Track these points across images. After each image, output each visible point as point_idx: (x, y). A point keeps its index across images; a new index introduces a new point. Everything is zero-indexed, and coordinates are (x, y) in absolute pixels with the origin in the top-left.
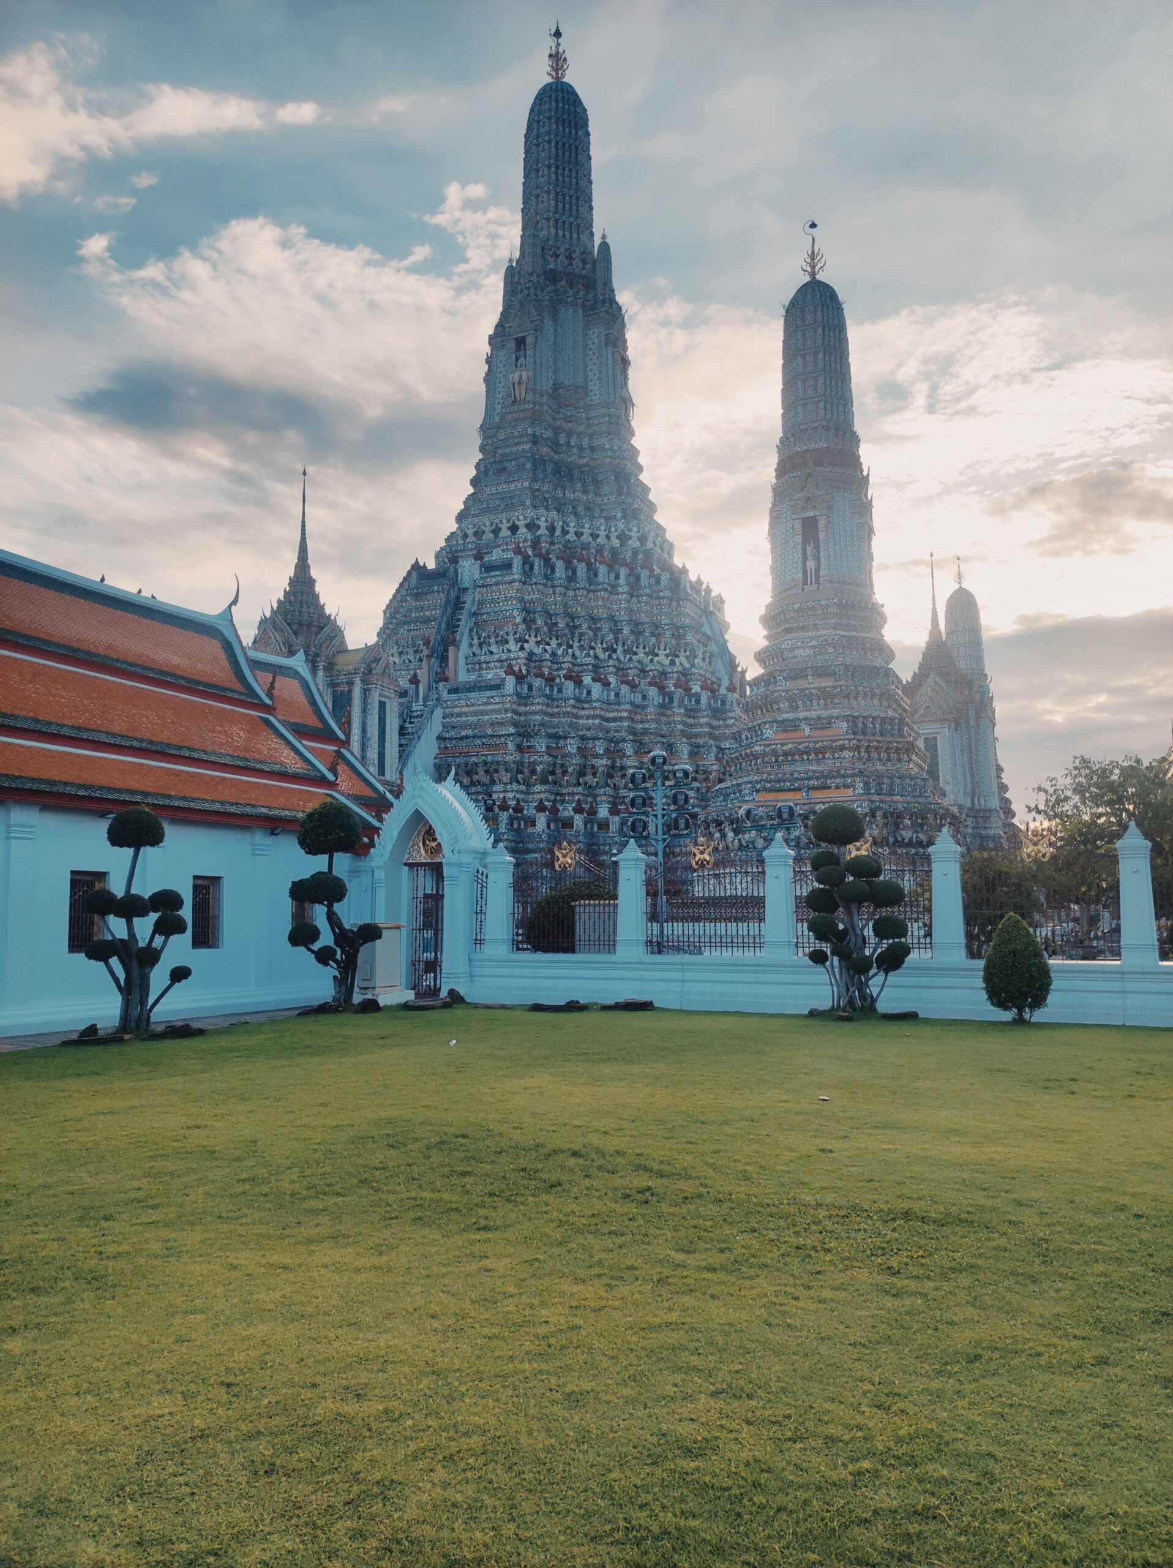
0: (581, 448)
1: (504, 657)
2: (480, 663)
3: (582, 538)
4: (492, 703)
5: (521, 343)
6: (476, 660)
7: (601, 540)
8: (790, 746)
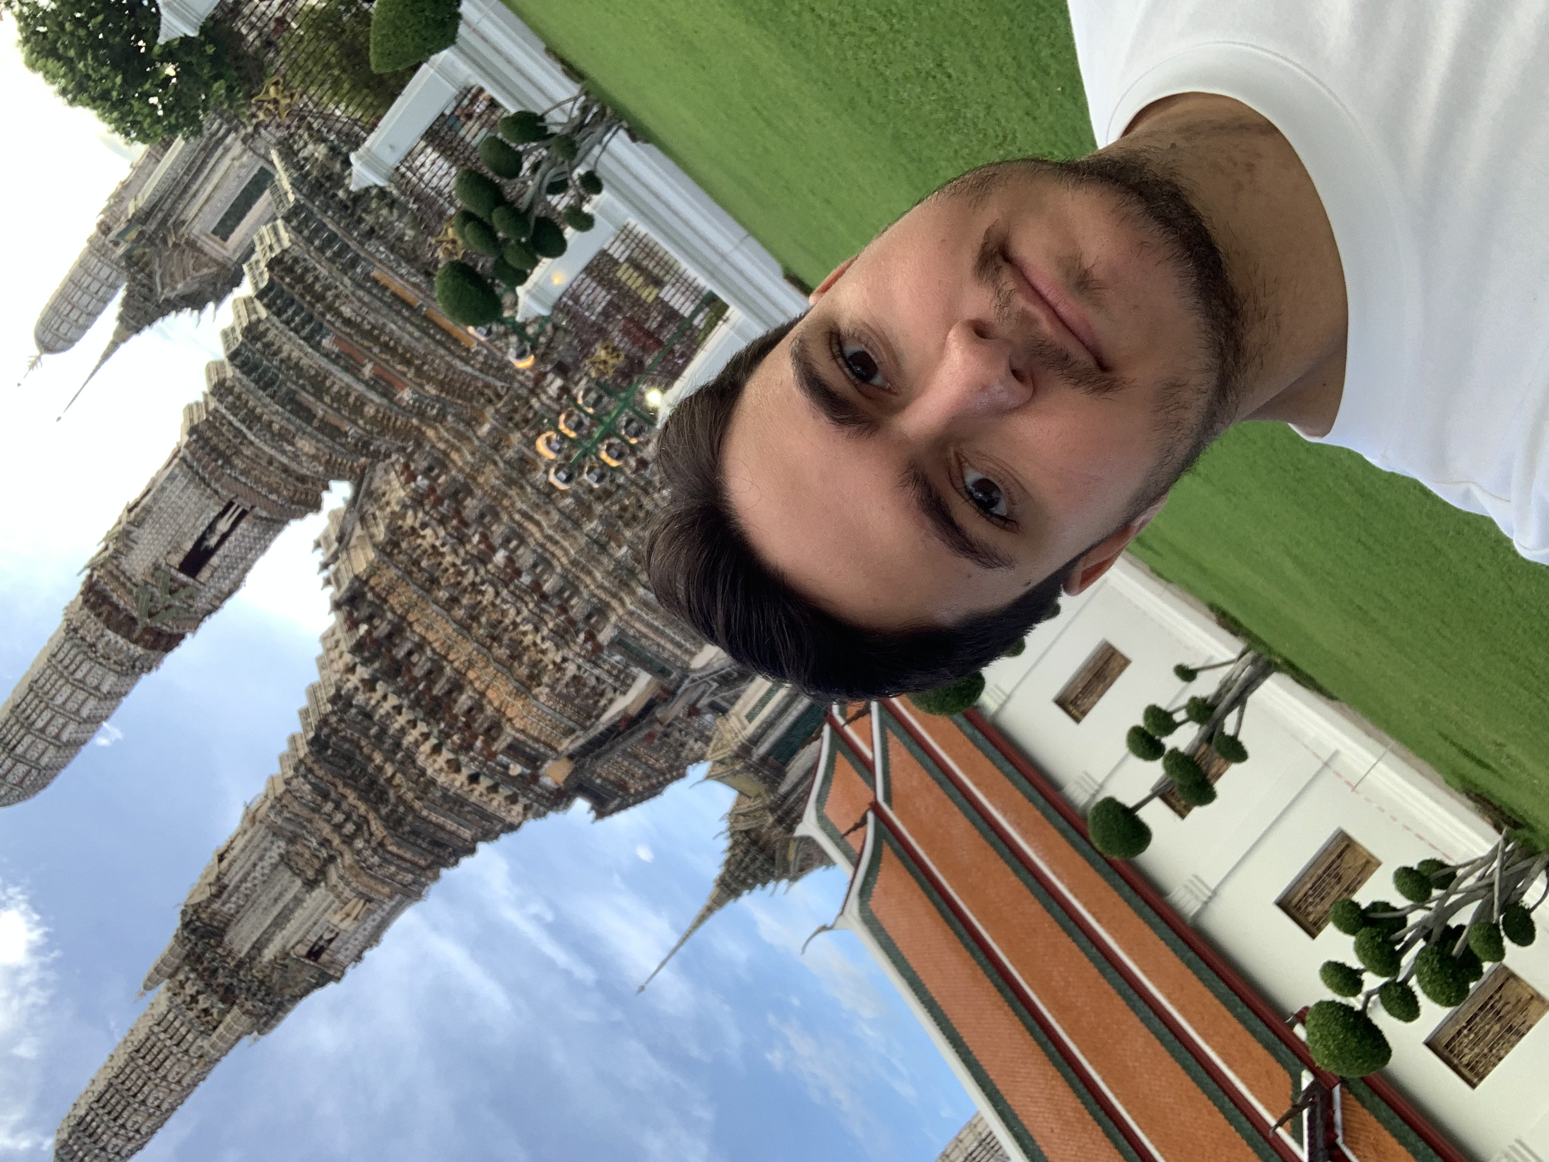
0: (337, 806)
1: (587, 666)
2: (617, 678)
3: (411, 717)
4: (639, 632)
5: (315, 953)
6: (617, 685)
7: (393, 700)
8: (399, 367)
